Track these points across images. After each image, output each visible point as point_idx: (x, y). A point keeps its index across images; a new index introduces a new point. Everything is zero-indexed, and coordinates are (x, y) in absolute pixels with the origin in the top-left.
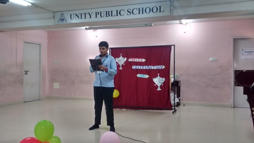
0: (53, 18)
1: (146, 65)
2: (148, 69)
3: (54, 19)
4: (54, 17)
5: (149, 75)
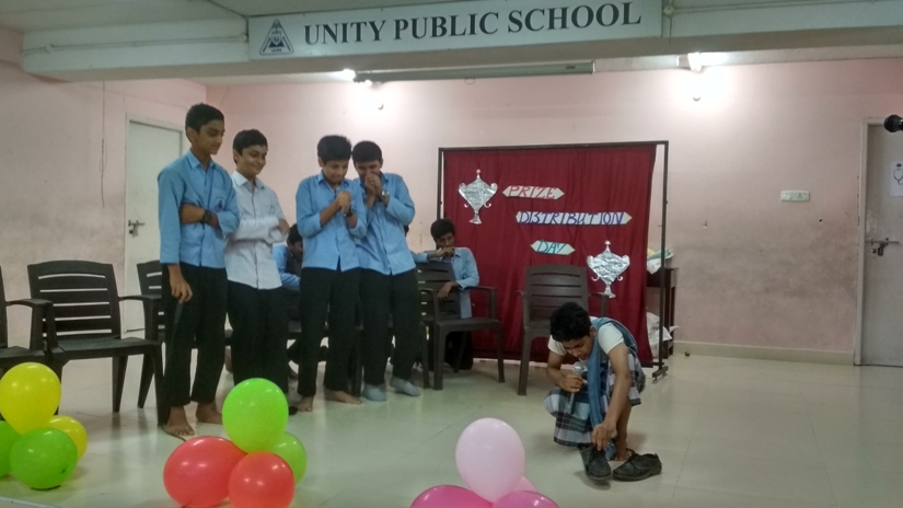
0: (245, 37)
1: (564, 211)
2: (574, 226)
3: (247, 41)
4: (247, 35)
5: (573, 246)
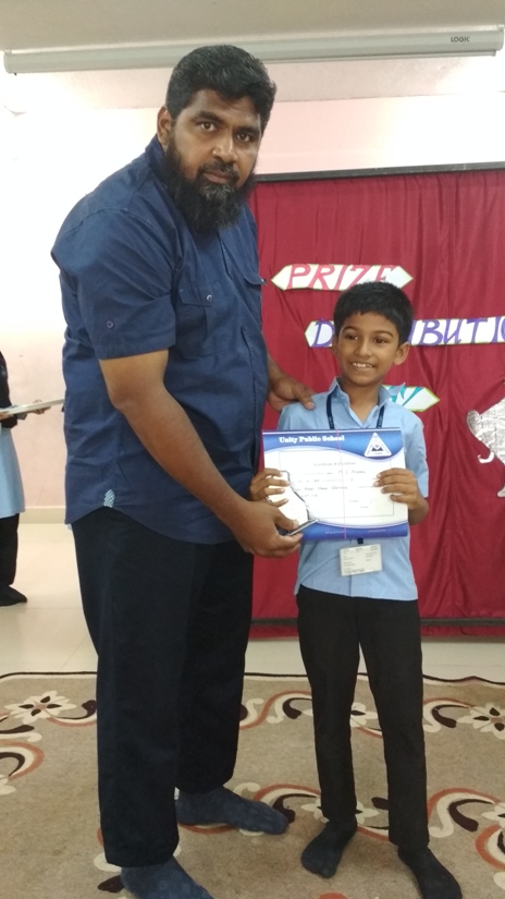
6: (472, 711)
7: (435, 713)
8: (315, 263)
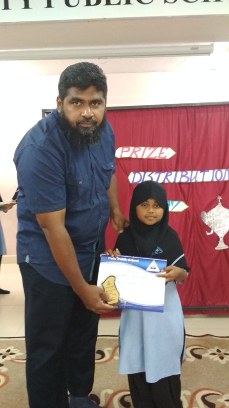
1: (176, 170)
2: (186, 183)
5: (187, 203)
6: (208, 351)
7: (192, 352)
8: (132, 146)
